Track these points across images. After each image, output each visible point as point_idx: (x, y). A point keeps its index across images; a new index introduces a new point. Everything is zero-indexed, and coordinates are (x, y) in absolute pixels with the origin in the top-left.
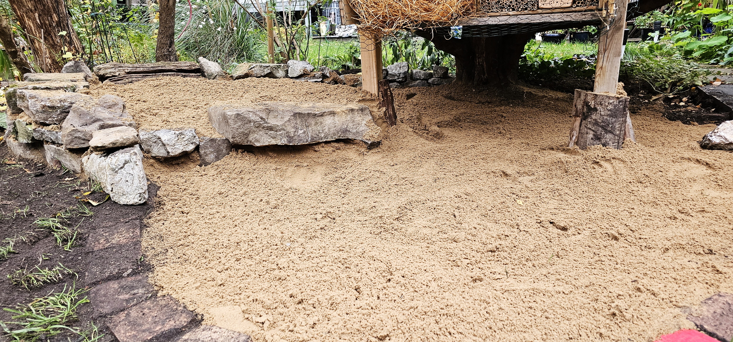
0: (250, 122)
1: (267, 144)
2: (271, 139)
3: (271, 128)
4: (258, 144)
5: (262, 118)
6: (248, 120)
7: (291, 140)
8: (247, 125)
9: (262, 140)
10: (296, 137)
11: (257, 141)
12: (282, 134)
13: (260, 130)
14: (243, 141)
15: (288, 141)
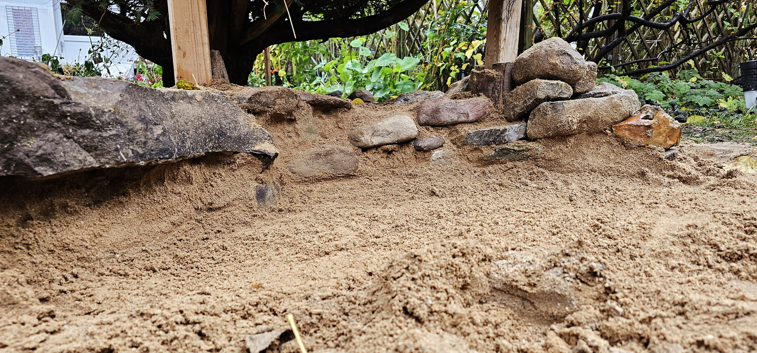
0: (19, 96)
3: (83, 120)
5: (55, 88)
7: (140, 151)
8: (12, 108)
9: (60, 157)
10: (150, 143)
11: (45, 160)
12: (118, 136)
13: (51, 127)
15: (137, 155)
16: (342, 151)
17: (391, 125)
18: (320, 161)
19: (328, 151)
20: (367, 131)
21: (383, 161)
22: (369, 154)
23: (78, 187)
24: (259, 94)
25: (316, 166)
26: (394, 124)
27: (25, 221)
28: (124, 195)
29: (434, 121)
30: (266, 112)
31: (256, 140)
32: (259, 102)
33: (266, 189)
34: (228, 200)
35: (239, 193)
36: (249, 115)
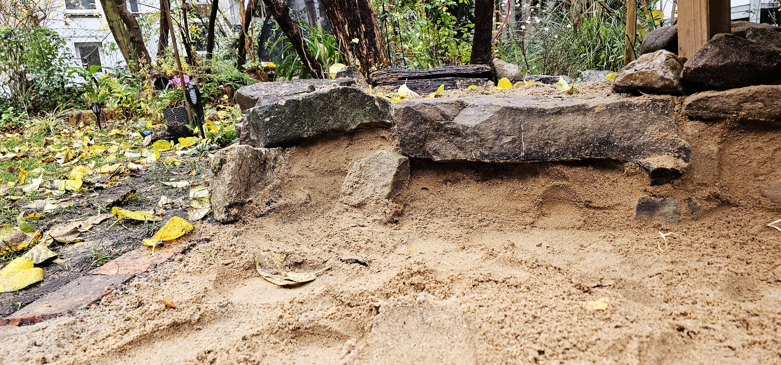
0: (425, 121)
1: (450, 158)
2: (457, 151)
3: (456, 133)
4: (437, 158)
5: (443, 115)
6: (422, 118)
7: (486, 153)
9: (443, 152)
10: (496, 148)
11: (436, 152)
12: (473, 142)
14: (418, 152)
15: (482, 155)
24: (707, 99)
30: (724, 119)
31: (653, 151)
32: (707, 108)
33: (663, 203)
34: (610, 203)
35: (625, 199)
36: (691, 123)
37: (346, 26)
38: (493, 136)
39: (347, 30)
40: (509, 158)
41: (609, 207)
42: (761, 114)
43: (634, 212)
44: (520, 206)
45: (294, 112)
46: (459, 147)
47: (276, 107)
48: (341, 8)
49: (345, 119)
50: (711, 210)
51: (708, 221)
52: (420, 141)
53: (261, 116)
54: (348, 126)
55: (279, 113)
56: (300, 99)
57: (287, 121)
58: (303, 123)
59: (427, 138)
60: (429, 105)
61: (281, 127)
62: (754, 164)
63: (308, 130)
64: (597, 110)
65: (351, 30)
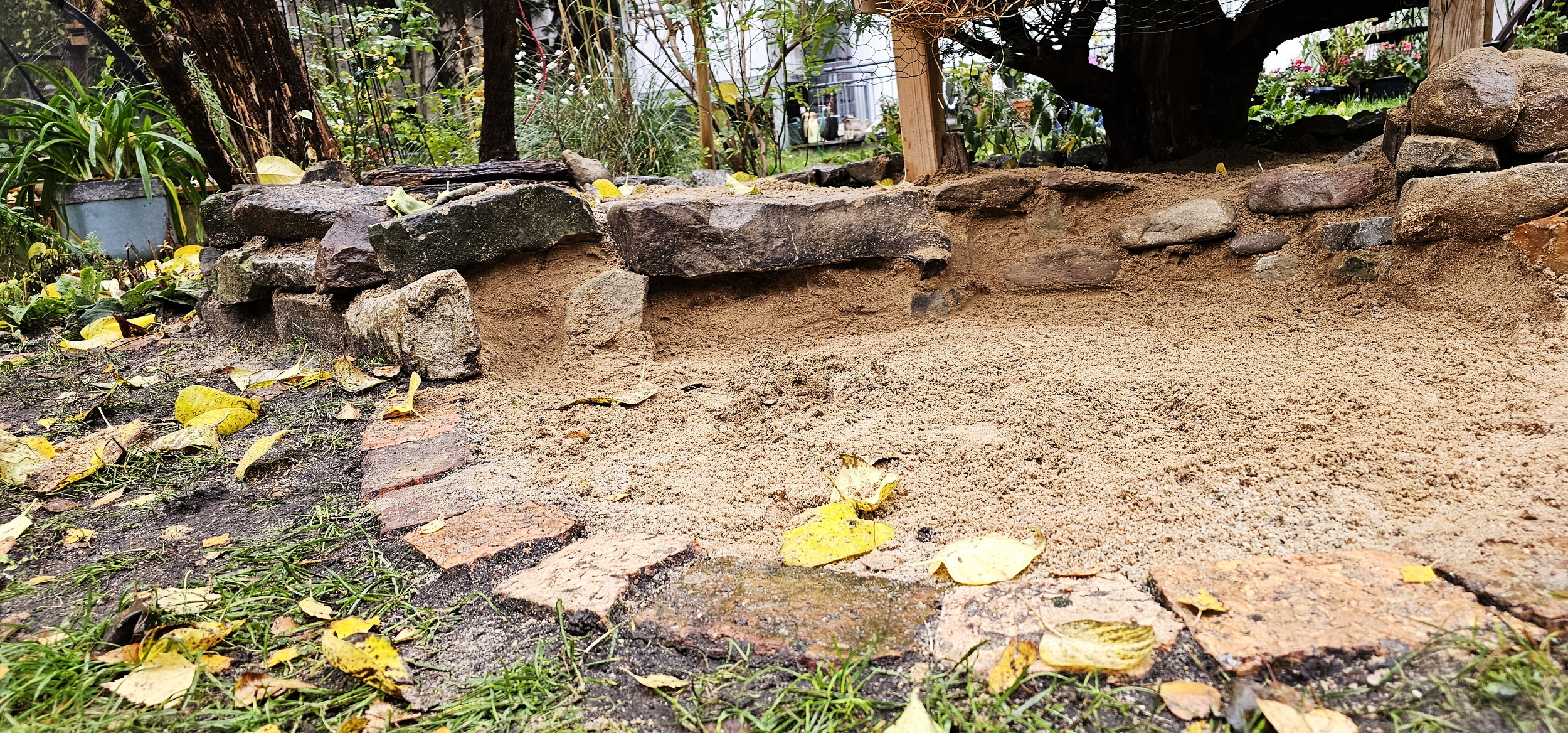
0: (673, 225)
1: (710, 271)
2: (718, 261)
3: (716, 238)
4: (691, 274)
5: (697, 217)
6: (669, 223)
7: (757, 260)
8: (669, 233)
9: (699, 264)
10: (768, 253)
11: (690, 266)
12: (739, 249)
13: (694, 243)
14: (662, 269)
15: (753, 263)
16: (1090, 253)
17: (1179, 215)
18: (1051, 266)
19: (1065, 253)
20: (1133, 224)
21: (1174, 270)
22: (1146, 259)
23: (728, 285)
24: (953, 189)
25: (1042, 271)
26: (1185, 213)
27: (691, 307)
28: (765, 293)
29: (1272, 206)
30: (968, 208)
31: (920, 244)
32: (953, 199)
33: (933, 297)
34: (882, 305)
35: (896, 299)
36: (941, 214)
37: (253, 86)
38: (762, 240)
39: (254, 93)
40: (785, 263)
41: (883, 310)
42: (997, 201)
43: (909, 310)
44: (793, 321)
45: (464, 225)
46: (719, 258)
47: (437, 218)
48: (241, 51)
49: (542, 231)
50: (970, 299)
51: (970, 309)
52: (665, 252)
53: (412, 232)
54: (546, 241)
55: (440, 226)
56: (474, 205)
57: (454, 238)
58: (479, 240)
59: (677, 248)
60: (675, 205)
61: (445, 248)
62: (995, 251)
63: (487, 251)
64: (857, 205)
65: (264, 94)
